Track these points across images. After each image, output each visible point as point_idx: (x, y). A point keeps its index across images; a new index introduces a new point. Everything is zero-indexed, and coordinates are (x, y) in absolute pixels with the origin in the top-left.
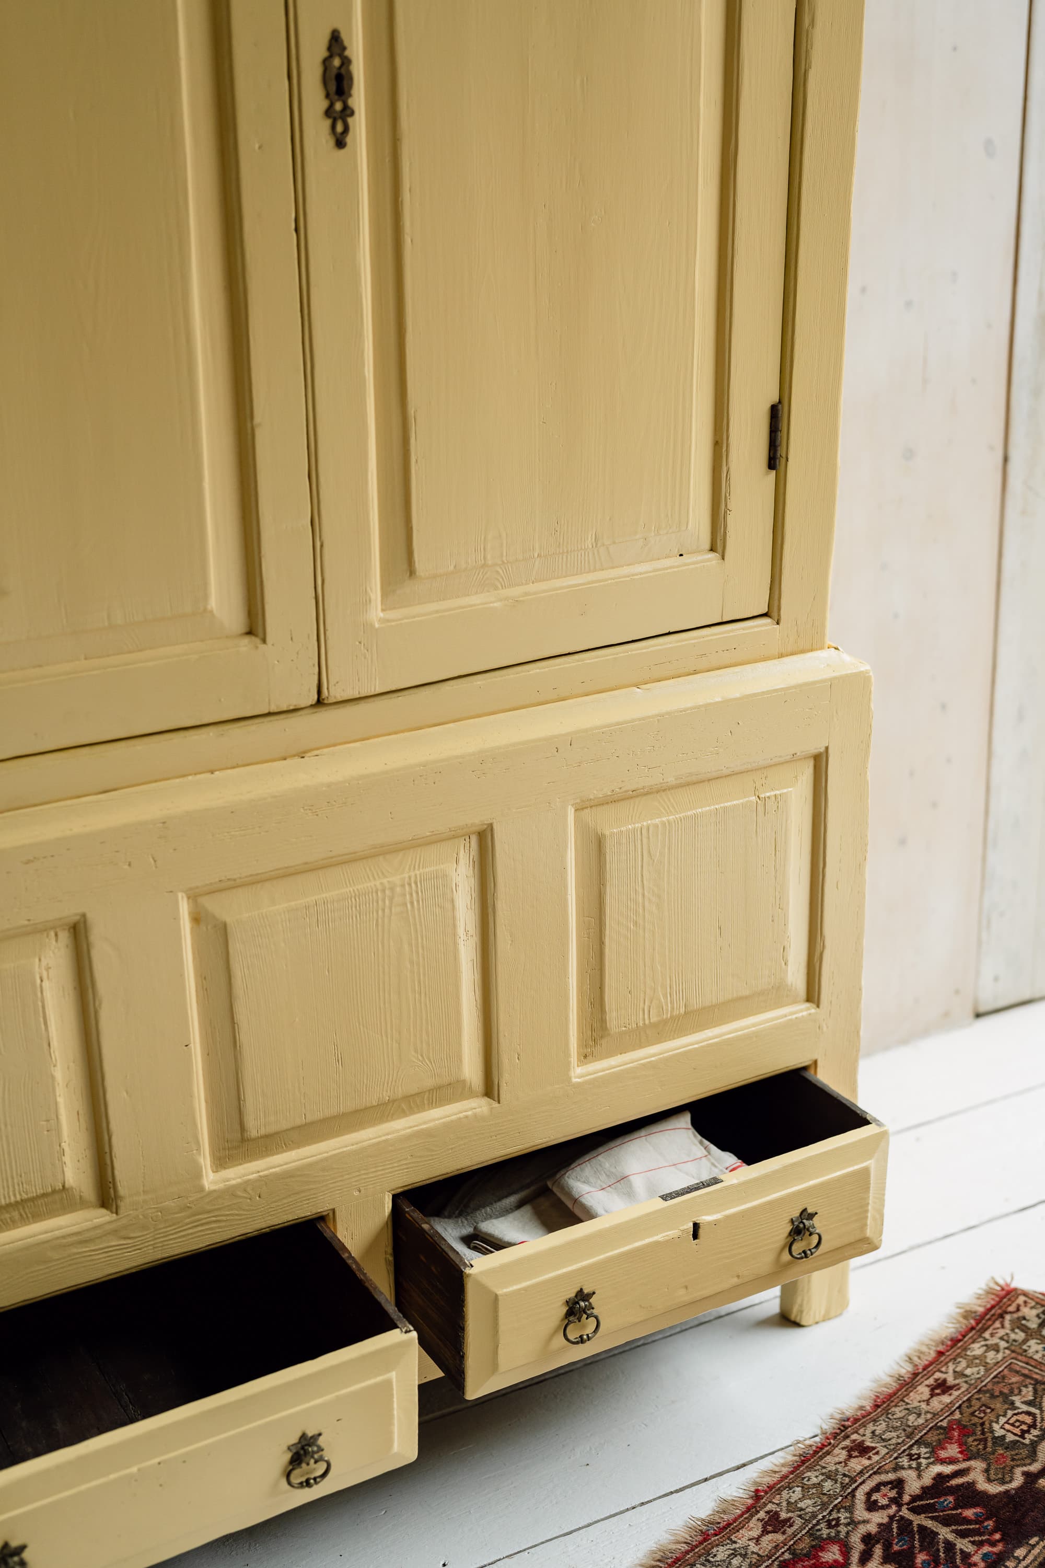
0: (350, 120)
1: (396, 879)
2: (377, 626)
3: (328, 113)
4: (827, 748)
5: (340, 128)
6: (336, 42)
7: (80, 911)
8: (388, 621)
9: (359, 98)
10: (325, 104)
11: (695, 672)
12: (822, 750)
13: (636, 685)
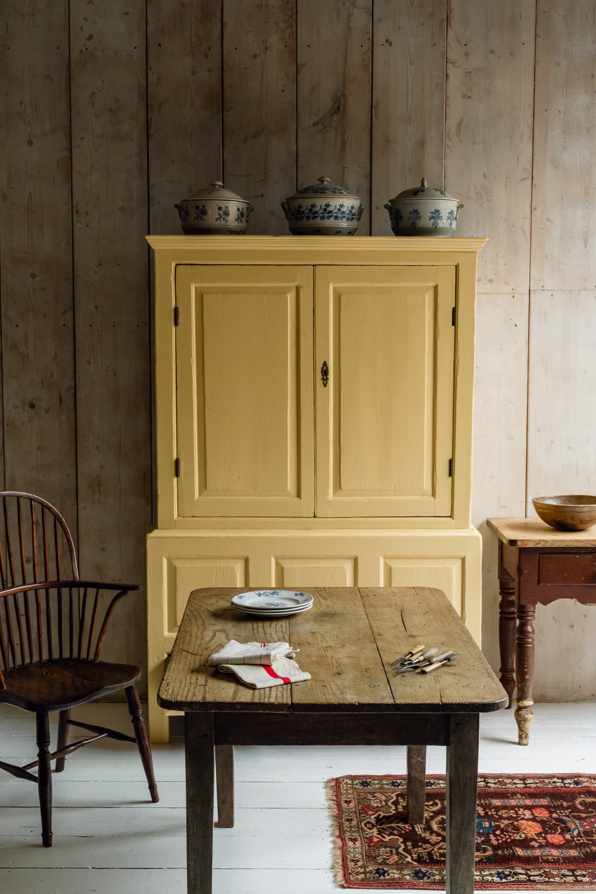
0: (328, 381)
1: (330, 566)
2: (331, 500)
3: (323, 379)
4: (465, 556)
5: (325, 382)
6: (325, 364)
7: (247, 555)
8: (334, 499)
9: (331, 376)
10: (322, 377)
11: (426, 528)
12: (464, 557)
13: (407, 529)
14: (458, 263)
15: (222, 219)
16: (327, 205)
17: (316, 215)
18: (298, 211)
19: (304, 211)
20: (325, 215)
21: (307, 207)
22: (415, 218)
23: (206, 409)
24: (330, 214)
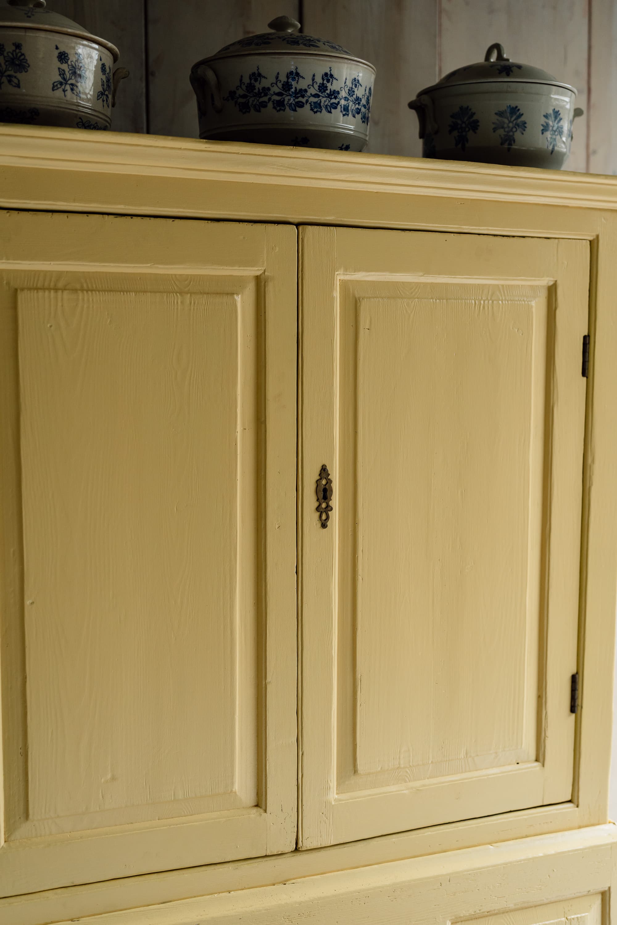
0: (330, 513)
2: (333, 803)
3: (318, 509)
4: (609, 888)
5: (324, 517)
6: (324, 471)
8: (340, 800)
9: (335, 501)
10: (317, 504)
11: (527, 836)
12: (607, 889)
13: (490, 844)
14: (598, 236)
15: (68, 87)
16: (328, 77)
17: (300, 99)
18: (250, 87)
19: (269, 89)
20: (323, 100)
21: (277, 78)
22: (511, 125)
23: (27, 602)
24: (333, 101)
